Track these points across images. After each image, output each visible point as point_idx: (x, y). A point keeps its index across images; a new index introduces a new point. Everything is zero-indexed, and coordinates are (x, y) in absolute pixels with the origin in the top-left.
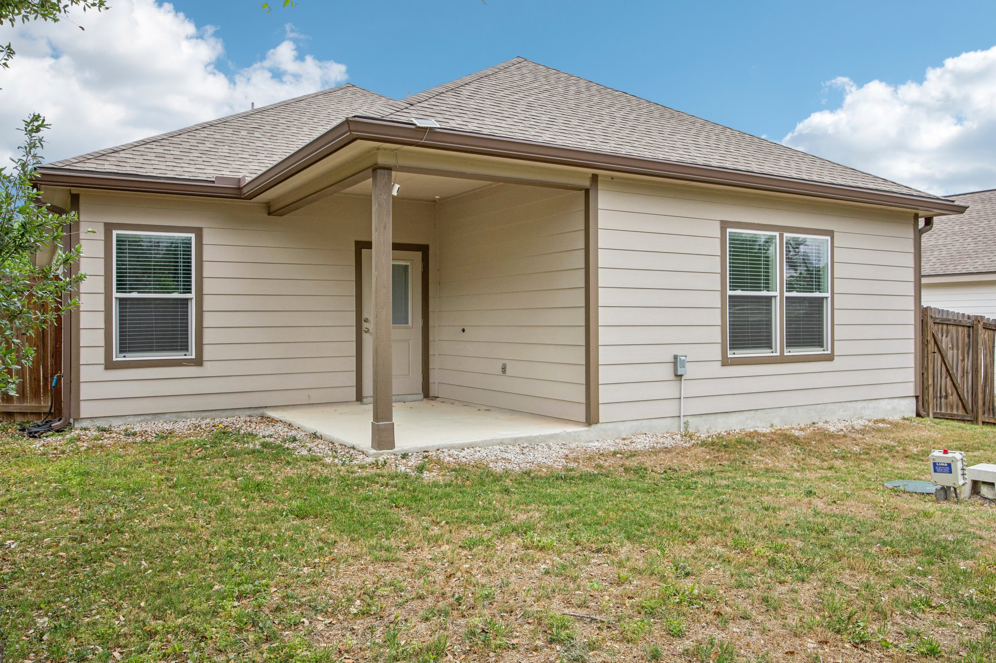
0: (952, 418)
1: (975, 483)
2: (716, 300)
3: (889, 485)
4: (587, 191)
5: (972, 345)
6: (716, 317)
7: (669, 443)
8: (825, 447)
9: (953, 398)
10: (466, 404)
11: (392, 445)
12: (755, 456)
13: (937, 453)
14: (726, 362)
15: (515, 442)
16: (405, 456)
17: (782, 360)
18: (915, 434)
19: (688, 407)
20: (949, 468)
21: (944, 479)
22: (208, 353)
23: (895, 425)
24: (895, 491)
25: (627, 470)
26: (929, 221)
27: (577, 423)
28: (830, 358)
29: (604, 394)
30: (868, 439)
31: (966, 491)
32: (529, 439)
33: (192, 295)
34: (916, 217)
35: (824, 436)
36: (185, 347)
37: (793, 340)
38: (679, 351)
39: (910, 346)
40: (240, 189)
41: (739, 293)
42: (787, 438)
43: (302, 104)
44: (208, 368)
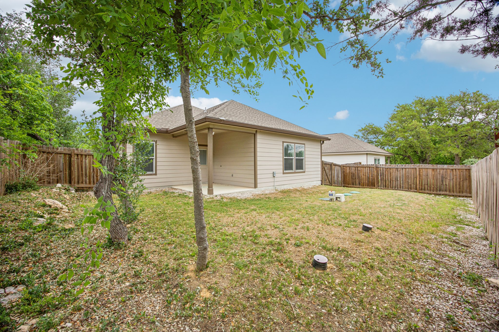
0: (327, 185)
1: (336, 198)
2: (281, 159)
3: (320, 199)
4: (255, 134)
5: (331, 169)
6: (281, 163)
7: (273, 192)
8: (305, 192)
9: (327, 181)
10: (228, 185)
11: (213, 194)
12: (291, 194)
13: (330, 192)
14: (284, 173)
15: (239, 192)
16: (216, 196)
17: (295, 173)
18: (322, 189)
19: (276, 184)
20: (332, 195)
21: (331, 197)
22: (158, 172)
23: (318, 187)
24: (321, 200)
25: (266, 198)
26: (323, 142)
27: (252, 188)
28: (304, 172)
29: (259, 181)
30: (313, 190)
31: (335, 199)
32: (243, 192)
33: (154, 157)
34: (321, 141)
35: (304, 189)
36: (152, 171)
37: (297, 168)
38: (274, 171)
39: (320, 169)
40: (167, 131)
41: (286, 157)
42: (297, 190)
43: (176, 108)
44: (158, 176)
